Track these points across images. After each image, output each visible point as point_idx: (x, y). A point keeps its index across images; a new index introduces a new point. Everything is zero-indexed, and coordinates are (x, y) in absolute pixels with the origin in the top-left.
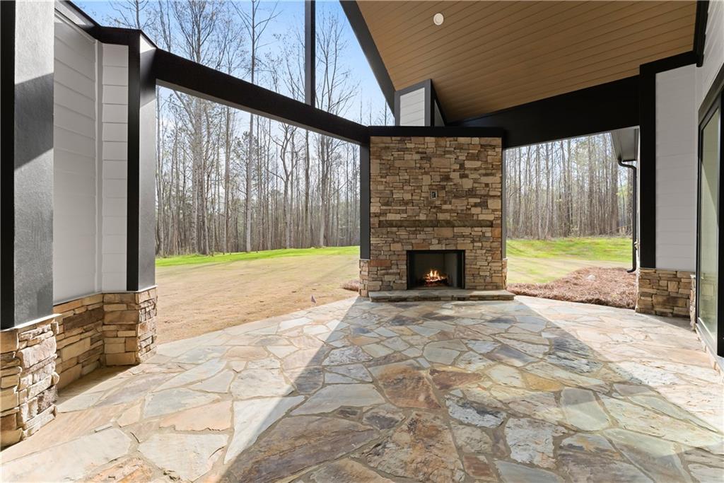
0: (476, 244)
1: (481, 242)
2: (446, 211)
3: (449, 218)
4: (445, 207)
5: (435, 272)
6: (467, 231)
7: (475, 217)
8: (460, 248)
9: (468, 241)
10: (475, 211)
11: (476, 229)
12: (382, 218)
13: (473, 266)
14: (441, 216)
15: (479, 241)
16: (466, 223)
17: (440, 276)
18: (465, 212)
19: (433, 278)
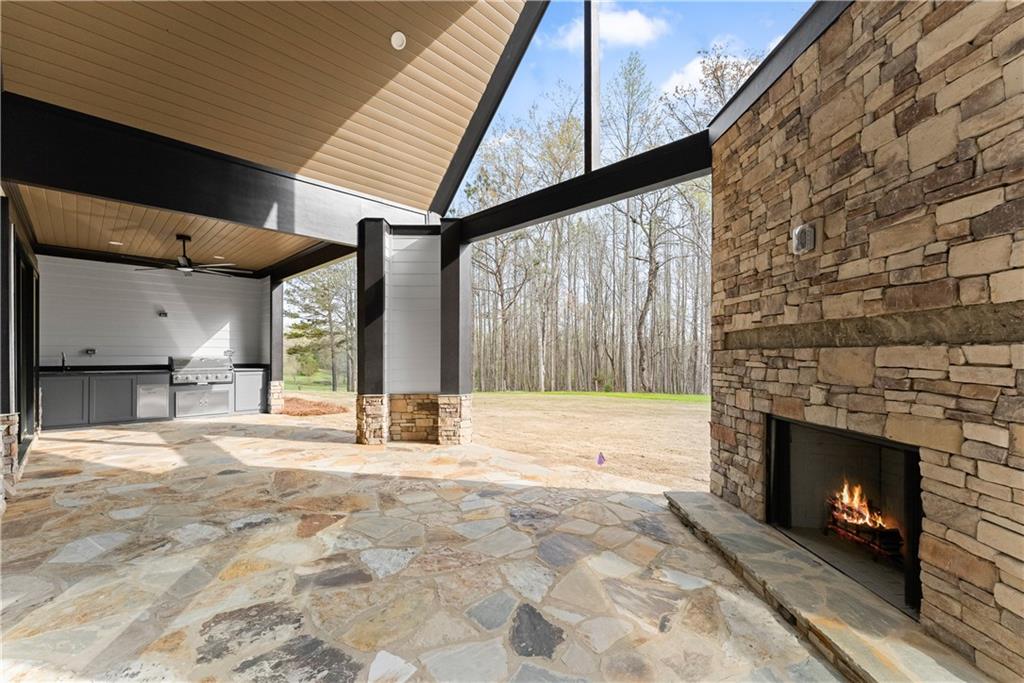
0: (970, 430)
1: (1008, 424)
2: (849, 286)
3: (859, 312)
4: (848, 271)
5: (857, 491)
6: (927, 361)
7: (969, 295)
8: (896, 432)
9: (932, 408)
10: (965, 260)
11: (974, 353)
12: (727, 328)
13: (951, 535)
14: (836, 307)
15: (992, 418)
16: (940, 327)
17: (872, 509)
18: (915, 276)
19: (850, 510)
